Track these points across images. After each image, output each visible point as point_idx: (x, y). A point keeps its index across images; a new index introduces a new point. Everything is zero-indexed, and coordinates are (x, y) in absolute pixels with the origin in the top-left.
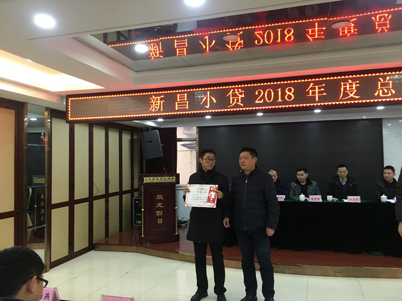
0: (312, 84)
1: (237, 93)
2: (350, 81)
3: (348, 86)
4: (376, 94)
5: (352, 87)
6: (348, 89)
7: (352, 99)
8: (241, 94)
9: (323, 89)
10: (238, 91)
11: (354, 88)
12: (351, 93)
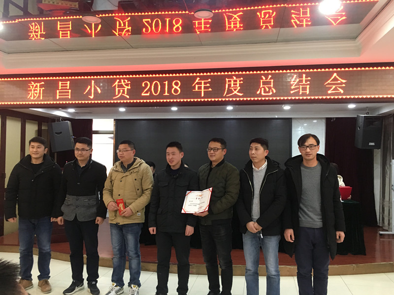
0: (198, 79)
1: (123, 83)
2: (235, 78)
3: (232, 83)
4: (258, 92)
5: (236, 84)
6: (232, 86)
7: (236, 96)
8: (127, 85)
9: (208, 85)
11: (238, 85)
12: (235, 90)
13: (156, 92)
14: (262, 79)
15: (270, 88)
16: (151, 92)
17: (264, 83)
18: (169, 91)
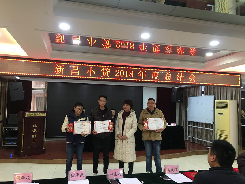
0: (141, 71)
1: (106, 70)
2: (156, 72)
3: (155, 74)
4: (165, 79)
5: (156, 75)
6: (155, 75)
7: (156, 80)
8: (108, 71)
9: (145, 74)
10: (107, 69)
11: (157, 75)
12: (156, 77)
13: (122, 75)
14: (167, 73)
15: (169, 77)
16: (120, 75)
17: (167, 75)
18: (128, 75)
